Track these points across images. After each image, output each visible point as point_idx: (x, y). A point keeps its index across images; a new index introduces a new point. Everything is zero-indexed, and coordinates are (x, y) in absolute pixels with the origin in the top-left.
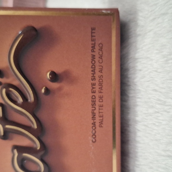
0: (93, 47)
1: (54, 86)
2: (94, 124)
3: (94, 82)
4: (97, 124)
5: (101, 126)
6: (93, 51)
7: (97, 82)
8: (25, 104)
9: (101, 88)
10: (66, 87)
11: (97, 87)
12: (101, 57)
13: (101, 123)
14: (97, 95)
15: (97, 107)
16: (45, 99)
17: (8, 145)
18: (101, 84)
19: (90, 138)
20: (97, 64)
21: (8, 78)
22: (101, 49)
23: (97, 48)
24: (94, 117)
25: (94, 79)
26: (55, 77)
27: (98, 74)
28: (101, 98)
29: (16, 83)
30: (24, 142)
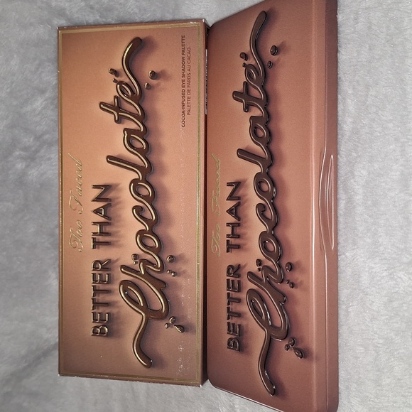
0: (183, 51)
1: (154, 82)
2: (183, 112)
3: (183, 79)
4: (186, 113)
5: (188, 114)
6: (183, 54)
7: (186, 78)
8: (133, 97)
9: (189, 84)
10: (162, 83)
11: (186, 82)
12: (189, 59)
13: (189, 111)
14: (186, 89)
15: (186, 99)
16: (146, 92)
17: (121, 127)
18: (189, 80)
19: (181, 124)
20: (186, 64)
21: (121, 77)
22: (189, 52)
23: (186, 51)
24: (183, 107)
25: (183, 76)
26: (154, 75)
27: (187, 72)
28: (189, 91)
29: (127, 81)
30: (132, 126)
